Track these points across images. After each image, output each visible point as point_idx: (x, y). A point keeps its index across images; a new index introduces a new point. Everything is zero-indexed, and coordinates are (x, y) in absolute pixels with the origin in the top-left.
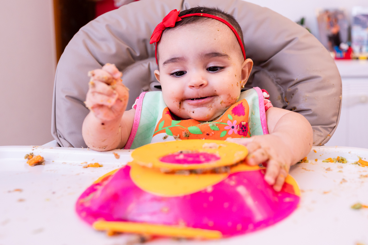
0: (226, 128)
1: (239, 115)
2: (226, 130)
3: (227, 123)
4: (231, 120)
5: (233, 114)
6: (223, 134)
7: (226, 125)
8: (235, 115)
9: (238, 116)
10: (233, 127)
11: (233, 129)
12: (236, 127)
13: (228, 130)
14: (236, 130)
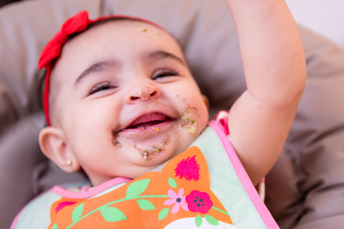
0: (167, 203)
1: (189, 178)
2: (167, 207)
3: (167, 194)
4: (174, 189)
5: (178, 177)
6: (163, 214)
7: (165, 199)
8: (181, 178)
9: (187, 179)
10: (179, 200)
11: (180, 203)
12: (183, 199)
13: (172, 206)
14: (184, 205)
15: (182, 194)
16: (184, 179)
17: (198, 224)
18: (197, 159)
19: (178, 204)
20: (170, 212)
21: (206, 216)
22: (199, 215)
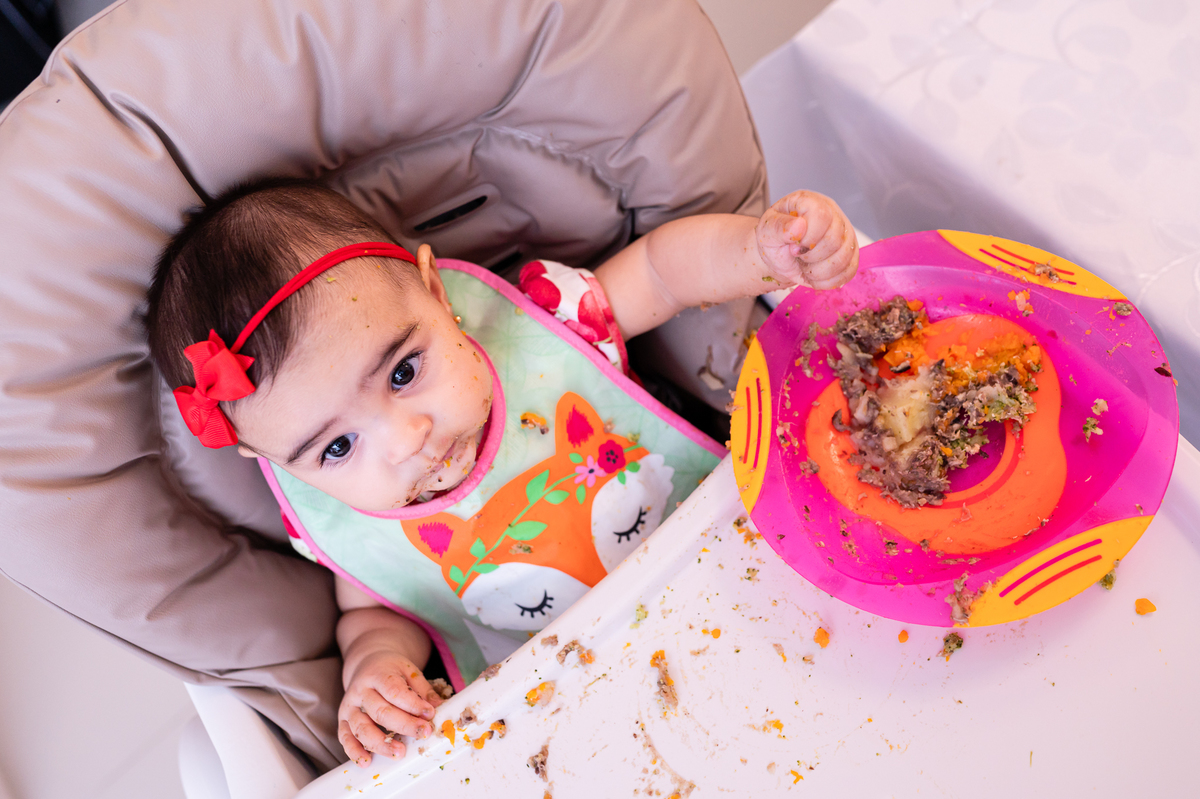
0: (578, 480)
1: (585, 437)
2: (580, 484)
3: (574, 472)
4: (580, 464)
5: (577, 446)
6: (581, 493)
7: (575, 478)
8: (580, 446)
10: (591, 471)
11: (594, 473)
12: (596, 467)
13: (585, 480)
14: (600, 472)
15: (592, 463)
16: (582, 443)
17: (623, 480)
18: (578, 408)
19: (592, 476)
20: (586, 488)
21: (627, 467)
22: (619, 472)
